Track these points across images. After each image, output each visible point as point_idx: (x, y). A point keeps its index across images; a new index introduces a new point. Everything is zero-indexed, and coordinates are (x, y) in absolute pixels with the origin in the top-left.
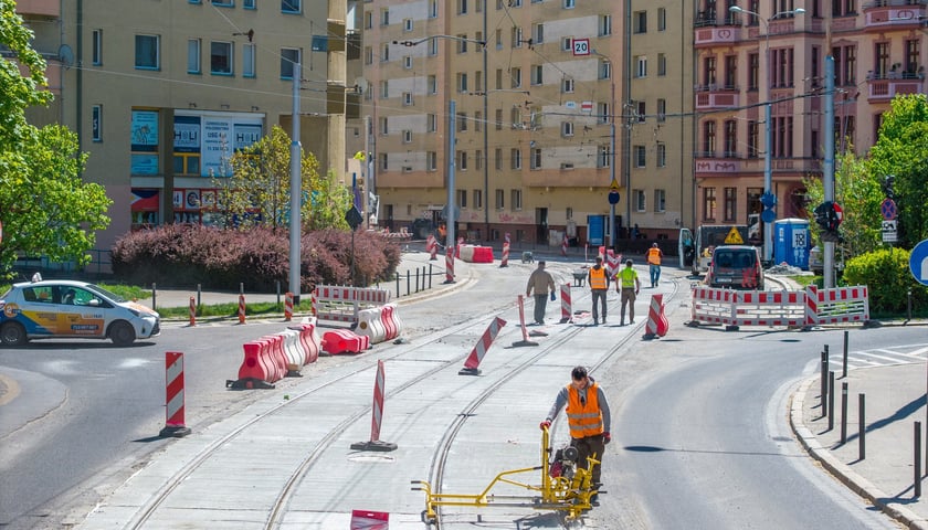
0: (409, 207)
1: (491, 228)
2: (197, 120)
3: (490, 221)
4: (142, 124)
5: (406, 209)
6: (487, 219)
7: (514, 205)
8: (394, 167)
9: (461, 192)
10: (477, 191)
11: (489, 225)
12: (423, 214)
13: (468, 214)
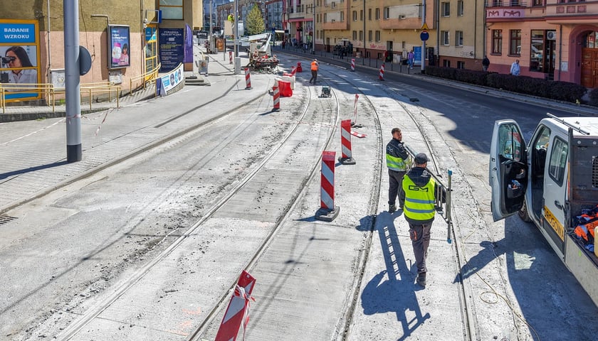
1: (367, 51)
5: (334, 40)
6: (365, 46)
7: (378, 39)
8: (329, 20)
9: (355, 32)
10: (361, 32)
11: (366, 49)
12: (340, 43)
13: (357, 44)
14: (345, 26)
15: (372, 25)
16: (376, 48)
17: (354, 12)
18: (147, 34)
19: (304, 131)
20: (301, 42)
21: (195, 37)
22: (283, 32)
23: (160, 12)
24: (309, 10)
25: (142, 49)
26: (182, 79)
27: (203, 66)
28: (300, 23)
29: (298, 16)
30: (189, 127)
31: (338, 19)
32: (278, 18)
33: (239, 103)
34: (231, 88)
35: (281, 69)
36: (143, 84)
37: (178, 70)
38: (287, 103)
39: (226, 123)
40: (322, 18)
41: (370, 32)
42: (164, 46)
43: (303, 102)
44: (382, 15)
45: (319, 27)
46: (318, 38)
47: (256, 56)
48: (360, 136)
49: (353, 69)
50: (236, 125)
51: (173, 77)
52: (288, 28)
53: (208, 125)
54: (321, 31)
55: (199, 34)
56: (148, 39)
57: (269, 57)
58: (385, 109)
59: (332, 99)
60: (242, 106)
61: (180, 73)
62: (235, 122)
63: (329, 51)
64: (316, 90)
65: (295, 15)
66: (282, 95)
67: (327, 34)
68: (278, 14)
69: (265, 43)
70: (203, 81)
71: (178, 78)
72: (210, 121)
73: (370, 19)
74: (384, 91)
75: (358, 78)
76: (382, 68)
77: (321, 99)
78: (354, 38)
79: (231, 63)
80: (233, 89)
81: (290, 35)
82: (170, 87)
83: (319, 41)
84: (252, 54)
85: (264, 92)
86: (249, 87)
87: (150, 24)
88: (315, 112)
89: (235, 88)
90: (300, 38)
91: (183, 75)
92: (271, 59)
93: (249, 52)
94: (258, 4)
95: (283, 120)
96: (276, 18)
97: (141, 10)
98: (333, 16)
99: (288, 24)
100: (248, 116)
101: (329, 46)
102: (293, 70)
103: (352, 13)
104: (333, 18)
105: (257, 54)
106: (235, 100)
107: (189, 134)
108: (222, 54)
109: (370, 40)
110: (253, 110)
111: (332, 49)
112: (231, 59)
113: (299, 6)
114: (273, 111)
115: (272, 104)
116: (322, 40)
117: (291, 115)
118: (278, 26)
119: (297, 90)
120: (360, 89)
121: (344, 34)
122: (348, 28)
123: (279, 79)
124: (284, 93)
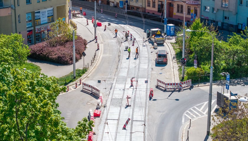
2: (39, 12)
4: (28, 16)
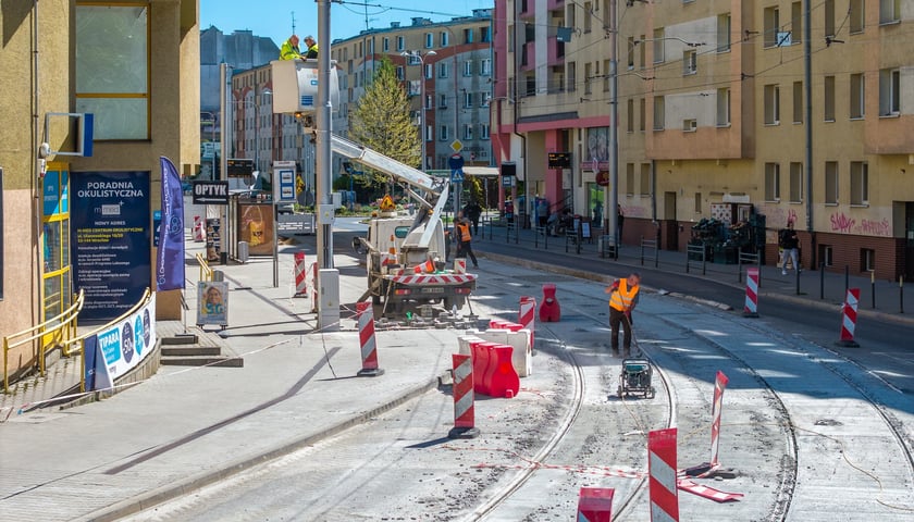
0: (698, 196)
1: (820, 241)
3: (816, 229)
5: (693, 200)
6: (810, 223)
7: (860, 193)
8: (673, 122)
9: (772, 168)
10: (795, 166)
11: (814, 235)
12: (715, 211)
13: (781, 213)
14: (734, 145)
15: (838, 140)
16: (853, 231)
17: (769, 88)
18: (46, 193)
19: (549, 485)
20: (565, 209)
21: (188, 200)
22: (495, 171)
23: (89, 118)
24: (597, 87)
25: (35, 241)
26: (152, 342)
27: (213, 304)
28: (564, 136)
29: (552, 110)
30: (201, 474)
31: (708, 118)
32: (475, 118)
33: (343, 415)
34: (312, 373)
35: (484, 313)
36: (36, 358)
37: (141, 313)
38: (498, 414)
39: (308, 466)
40: (646, 113)
41: (831, 166)
42: (87, 234)
43: (552, 412)
44: (871, 100)
45: (632, 148)
46: (630, 193)
47: (391, 265)
48: (722, 496)
49: (751, 305)
50: (338, 472)
51: (130, 335)
52: (516, 156)
53: (257, 471)
54: (645, 166)
55: (200, 189)
56: (49, 208)
57: (440, 266)
58: (828, 430)
59: (655, 402)
60: (353, 422)
61: (147, 321)
62: (334, 464)
63: (673, 245)
64: (604, 379)
65: (541, 104)
66: (484, 392)
67: (666, 179)
68: (473, 100)
69: (424, 216)
70: (217, 351)
71: (141, 338)
72: (259, 459)
73: (830, 114)
74: (849, 379)
75: (767, 337)
76: (852, 300)
77: (619, 403)
78: (772, 191)
79: (301, 294)
80: (319, 375)
81: (521, 185)
82: (122, 366)
83: (638, 206)
84: (376, 258)
85: (423, 381)
86: (370, 367)
87: (57, 159)
88: (591, 439)
89: (325, 372)
90: (563, 196)
91: (156, 330)
92: (447, 273)
93: (367, 251)
94: (396, 59)
95: (483, 459)
96: (467, 116)
97: (34, 116)
98: (691, 106)
99: (516, 143)
100: (374, 449)
101: (673, 226)
102: (525, 309)
103: (760, 95)
104: (690, 117)
105: (396, 257)
106: (328, 407)
107: (206, 491)
108: (268, 264)
109: (830, 198)
110: (386, 433)
111: (684, 238)
112: (300, 278)
113: (556, 69)
114: (452, 436)
115: (449, 416)
116: (647, 203)
117: (511, 446)
118: (476, 150)
119: (537, 376)
120: (763, 373)
121: (735, 176)
122: (748, 154)
123: (472, 339)
124: (489, 383)
